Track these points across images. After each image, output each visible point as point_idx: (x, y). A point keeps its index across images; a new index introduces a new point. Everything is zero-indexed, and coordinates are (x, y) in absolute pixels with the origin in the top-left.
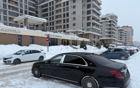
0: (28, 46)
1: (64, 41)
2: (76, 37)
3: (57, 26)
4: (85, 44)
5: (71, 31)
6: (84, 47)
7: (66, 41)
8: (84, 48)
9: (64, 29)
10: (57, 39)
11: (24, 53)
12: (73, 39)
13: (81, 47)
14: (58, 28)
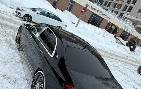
0: (62, 11)
1: (112, 26)
2: (131, 28)
3: (116, 4)
4: (135, 43)
5: (130, 18)
6: (132, 47)
7: (113, 27)
8: (130, 48)
9: (123, 12)
10: (103, 19)
11: (40, 12)
12: (125, 29)
13: (127, 45)
14: (116, 6)
